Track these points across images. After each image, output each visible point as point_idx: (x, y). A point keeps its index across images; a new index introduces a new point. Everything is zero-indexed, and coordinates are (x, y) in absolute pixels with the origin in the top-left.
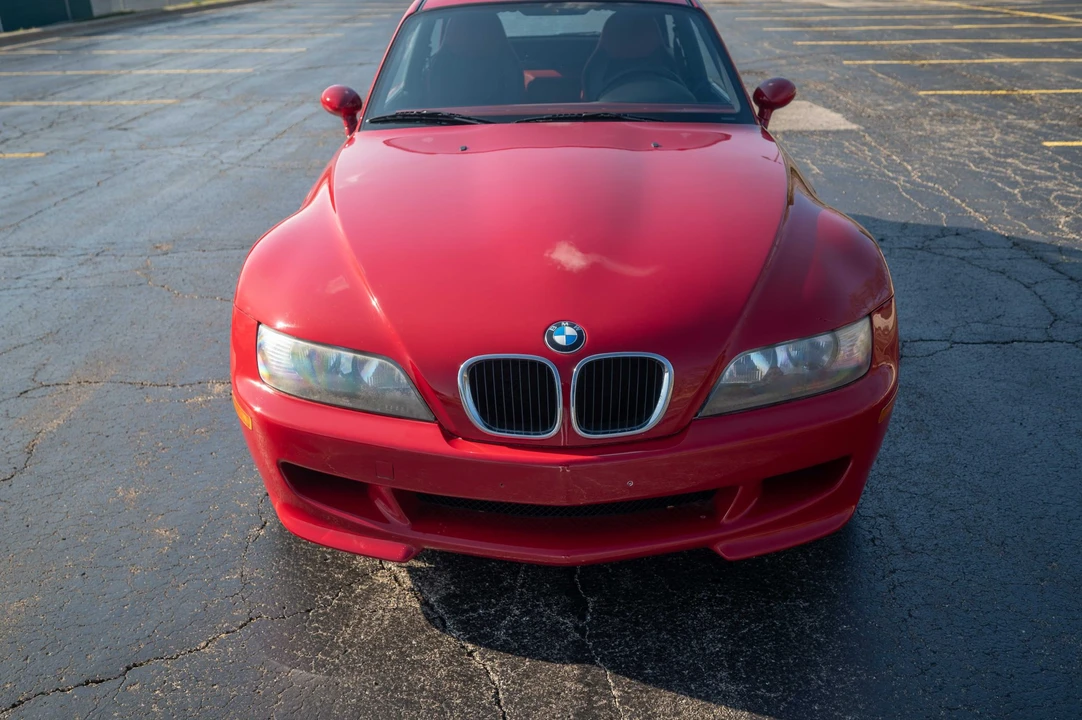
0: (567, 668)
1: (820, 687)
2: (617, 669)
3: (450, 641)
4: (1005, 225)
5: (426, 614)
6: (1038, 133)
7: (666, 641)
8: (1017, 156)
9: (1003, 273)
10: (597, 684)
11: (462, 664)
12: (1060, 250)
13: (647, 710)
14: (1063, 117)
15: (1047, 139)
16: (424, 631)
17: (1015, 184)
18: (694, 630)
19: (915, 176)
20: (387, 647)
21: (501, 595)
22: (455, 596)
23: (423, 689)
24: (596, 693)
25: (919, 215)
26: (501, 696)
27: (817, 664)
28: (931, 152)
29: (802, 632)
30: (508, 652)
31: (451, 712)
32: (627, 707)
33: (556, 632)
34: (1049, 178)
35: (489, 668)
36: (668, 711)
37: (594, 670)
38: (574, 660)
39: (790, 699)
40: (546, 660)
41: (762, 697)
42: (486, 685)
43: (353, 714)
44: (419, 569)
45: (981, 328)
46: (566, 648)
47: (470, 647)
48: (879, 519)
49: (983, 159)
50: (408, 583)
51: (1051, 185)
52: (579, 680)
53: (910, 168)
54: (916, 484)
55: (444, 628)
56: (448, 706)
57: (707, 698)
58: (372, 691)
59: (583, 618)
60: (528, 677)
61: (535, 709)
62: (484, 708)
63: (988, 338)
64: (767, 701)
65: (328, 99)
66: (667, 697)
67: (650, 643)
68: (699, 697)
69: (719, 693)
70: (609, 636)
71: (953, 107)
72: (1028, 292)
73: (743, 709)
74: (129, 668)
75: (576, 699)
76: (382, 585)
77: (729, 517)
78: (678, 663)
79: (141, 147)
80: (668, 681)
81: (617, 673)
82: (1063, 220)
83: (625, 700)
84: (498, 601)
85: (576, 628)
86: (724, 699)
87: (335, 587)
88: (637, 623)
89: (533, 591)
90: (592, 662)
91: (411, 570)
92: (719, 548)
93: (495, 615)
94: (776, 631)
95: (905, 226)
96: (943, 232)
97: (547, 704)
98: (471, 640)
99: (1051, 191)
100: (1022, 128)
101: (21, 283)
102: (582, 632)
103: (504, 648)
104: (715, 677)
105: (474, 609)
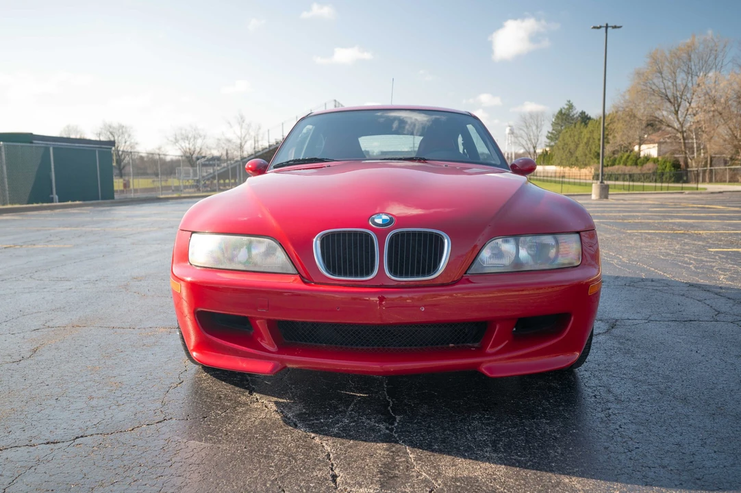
0: (378, 444)
1: (556, 456)
2: (413, 445)
3: (300, 432)
4: (684, 277)
5: (285, 421)
6: (704, 246)
7: (449, 435)
8: (692, 254)
9: (683, 295)
10: (399, 451)
11: (306, 441)
12: (721, 288)
13: (433, 463)
14: (721, 240)
15: (710, 248)
16: (281, 427)
17: (691, 264)
18: (469, 430)
19: (625, 260)
20: (256, 433)
21: (337, 414)
22: (305, 413)
23: (277, 451)
24: (399, 456)
25: (627, 273)
26: (331, 455)
27: (555, 446)
28: (635, 252)
29: (545, 433)
30: (339, 437)
31: (296, 462)
32: (419, 462)
33: (372, 429)
34: (714, 262)
35: (324, 444)
36: (448, 464)
37: (398, 446)
38: (383, 441)
39: (534, 461)
40: (365, 441)
41: (515, 459)
42: (321, 451)
43: (227, 460)
44: (283, 403)
45: (669, 315)
46: (379, 436)
47: (313, 435)
48: (599, 388)
49: (668, 254)
50: (275, 408)
51: (714, 264)
52: (386, 450)
53: (621, 257)
54: (624, 374)
55: (296, 426)
56: (294, 458)
57: (476, 459)
58: (242, 450)
59: (393, 424)
60: (351, 448)
61: (355, 461)
62: (319, 460)
63: (674, 319)
64: (518, 461)
65: (250, 166)
66: (448, 458)
67: (437, 436)
68: (471, 459)
69: (484, 457)
70: (410, 432)
71: (649, 237)
72: (700, 303)
73: (501, 464)
74: (77, 438)
75: (384, 458)
76: (256, 409)
77: (490, 348)
78: (456, 444)
79: (133, 244)
80: (448, 451)
81: (414, 447)
82: (722, 277)
83: (418, 459)
84: (334, 417)
85: (387, 428)
86: (489, 460)
87: (224, 408)
88: (429, 427)
89: (359, 413)
90: (397, 442)
91: (276, 403)
92: (483, 369)
93: (331, 423)
94: (526, 432)
95: (617, 277)
96: (643, 280)
97: (363, 460)
98: (313, 432)
99: (714, 267)
100: (693, 244)
101: (45, 290)
102: (391, 430)
103: (337, 435)
104: (482, 450)
105: (317, 419)
